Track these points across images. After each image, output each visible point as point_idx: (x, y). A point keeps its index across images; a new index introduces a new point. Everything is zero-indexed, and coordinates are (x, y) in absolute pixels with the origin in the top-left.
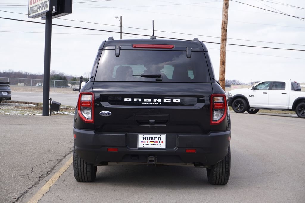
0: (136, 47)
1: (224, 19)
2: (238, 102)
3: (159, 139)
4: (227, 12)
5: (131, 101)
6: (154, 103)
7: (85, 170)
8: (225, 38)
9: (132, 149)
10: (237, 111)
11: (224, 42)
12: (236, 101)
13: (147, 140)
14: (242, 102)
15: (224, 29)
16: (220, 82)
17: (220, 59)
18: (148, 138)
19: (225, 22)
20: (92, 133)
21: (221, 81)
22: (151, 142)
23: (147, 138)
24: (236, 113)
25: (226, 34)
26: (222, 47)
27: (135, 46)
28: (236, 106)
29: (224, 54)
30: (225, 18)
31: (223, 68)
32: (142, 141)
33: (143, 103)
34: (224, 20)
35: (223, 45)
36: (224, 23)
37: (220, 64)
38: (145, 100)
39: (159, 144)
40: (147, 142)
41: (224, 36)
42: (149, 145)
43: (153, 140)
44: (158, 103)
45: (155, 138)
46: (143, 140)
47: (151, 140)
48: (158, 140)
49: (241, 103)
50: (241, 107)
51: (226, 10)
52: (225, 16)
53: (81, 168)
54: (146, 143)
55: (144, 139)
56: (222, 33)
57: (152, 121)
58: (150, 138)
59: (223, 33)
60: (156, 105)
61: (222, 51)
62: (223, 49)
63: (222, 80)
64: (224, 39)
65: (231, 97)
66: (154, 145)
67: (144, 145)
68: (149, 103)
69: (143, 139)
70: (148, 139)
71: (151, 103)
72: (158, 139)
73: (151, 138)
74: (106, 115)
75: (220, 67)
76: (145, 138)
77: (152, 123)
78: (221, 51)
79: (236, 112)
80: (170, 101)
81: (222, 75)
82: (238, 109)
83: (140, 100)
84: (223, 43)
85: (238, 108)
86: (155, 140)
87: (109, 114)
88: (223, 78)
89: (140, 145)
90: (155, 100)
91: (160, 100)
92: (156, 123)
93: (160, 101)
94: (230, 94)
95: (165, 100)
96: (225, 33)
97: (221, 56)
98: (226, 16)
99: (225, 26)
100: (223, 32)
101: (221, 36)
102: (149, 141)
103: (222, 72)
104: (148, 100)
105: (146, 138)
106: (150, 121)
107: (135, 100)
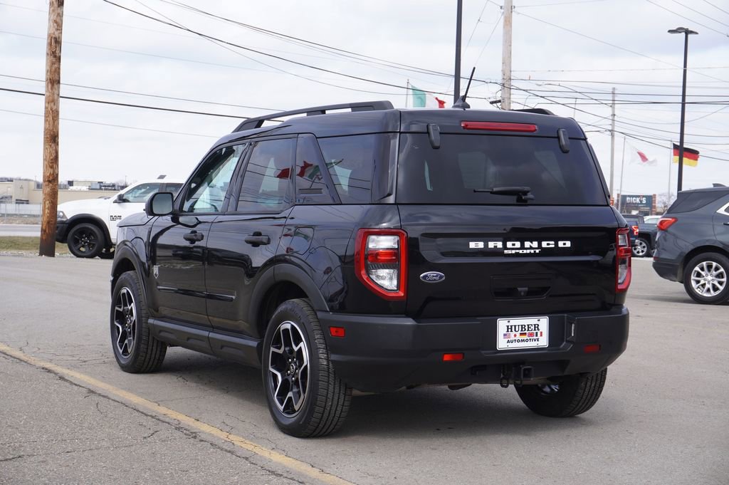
0: (469, 127)
1: (52, 30)
2: (82, 232)
3: (535, 327)
4: (60, 15)
5: (483, 247)
6: (525, 251)
7: (339, 409)
8: (58, 78)
9: (486, 353)
10: (80, 254)
11: (56, 86)
12: (76, 231)
13: (515, 330)
14: (92, 230)
15: (55, 56)
16: (47, 183)
17: (45, 129)
18: (517, 327)
19: (55, 38)
20: (409, 322)
21: (49, 181)
22: (521, 334)
23: (515, 326)
24: (78, 258)
25: (59, 69)
26: (51, 98)
27: (467, 125)
28: (76, 242)
29: (55, 117)
30: (57, 30)
31: (54, 151)
32: (505, 335)
33: (506, 252)
34: (54, 33)
35: (53, 94)
36: (53, 41)
37: (44, 141)
38: (509, 244)
39: (535, 337)
40: (515, 336)
41: (55, 71)
42: (518, 341)
43: (525, 330)
44: (532, 251)
45: (528, 325)
46: (508, 331)
47: (522, 330)
48: (535, 330)
49: (90, 233)
50: (89, 244)
51: (59, 10)
52: (55, 24)
53: (331, 405)
54: (512, 338)
55: (510, 330)
56: (49, 64)
57: (523, 290)
58: (520, 327)
59: (51, 66)
60: (530, 255)
61: (51, 109)
62: (52, 104)
63: (51, 178)
64: (54, 80)
65: (65, 220)
66: (527, 341)
67: (508, 342)
68: (517, 251)
69: (508, 329)
70: (517, 330)
71: (521, 252)
72: (533, 327)
73: (522, 326)
74: (435, 280)
75: (45, 149)
76: (511, 326)
77: (522, 294)
78: (46, 108)
79: (78, 256)
80: (553, 246)
81: (52, 167)
82: (82, 249)
83: (500, 245)
84: (52, 89)
85: (83, 246)
86: (528, 330)
87: (441, 277)
88: (53, 174)
89: (502, 344)
90: (527, 244)
91: (535, 244)
92: (529, 293)
93: (537, 246)
94: (61, 214)
95: (544, 244)
96: (56, 66)
97: (46, 121)
98: (58, 24)
99: (56, 47)
100: (53, 63)
101: (47, 71)
102: (518, 334)
103: (52, 160)
104: (514, 245)
105: (513, 327)
106: (519, 289)
107: (491, 245)
